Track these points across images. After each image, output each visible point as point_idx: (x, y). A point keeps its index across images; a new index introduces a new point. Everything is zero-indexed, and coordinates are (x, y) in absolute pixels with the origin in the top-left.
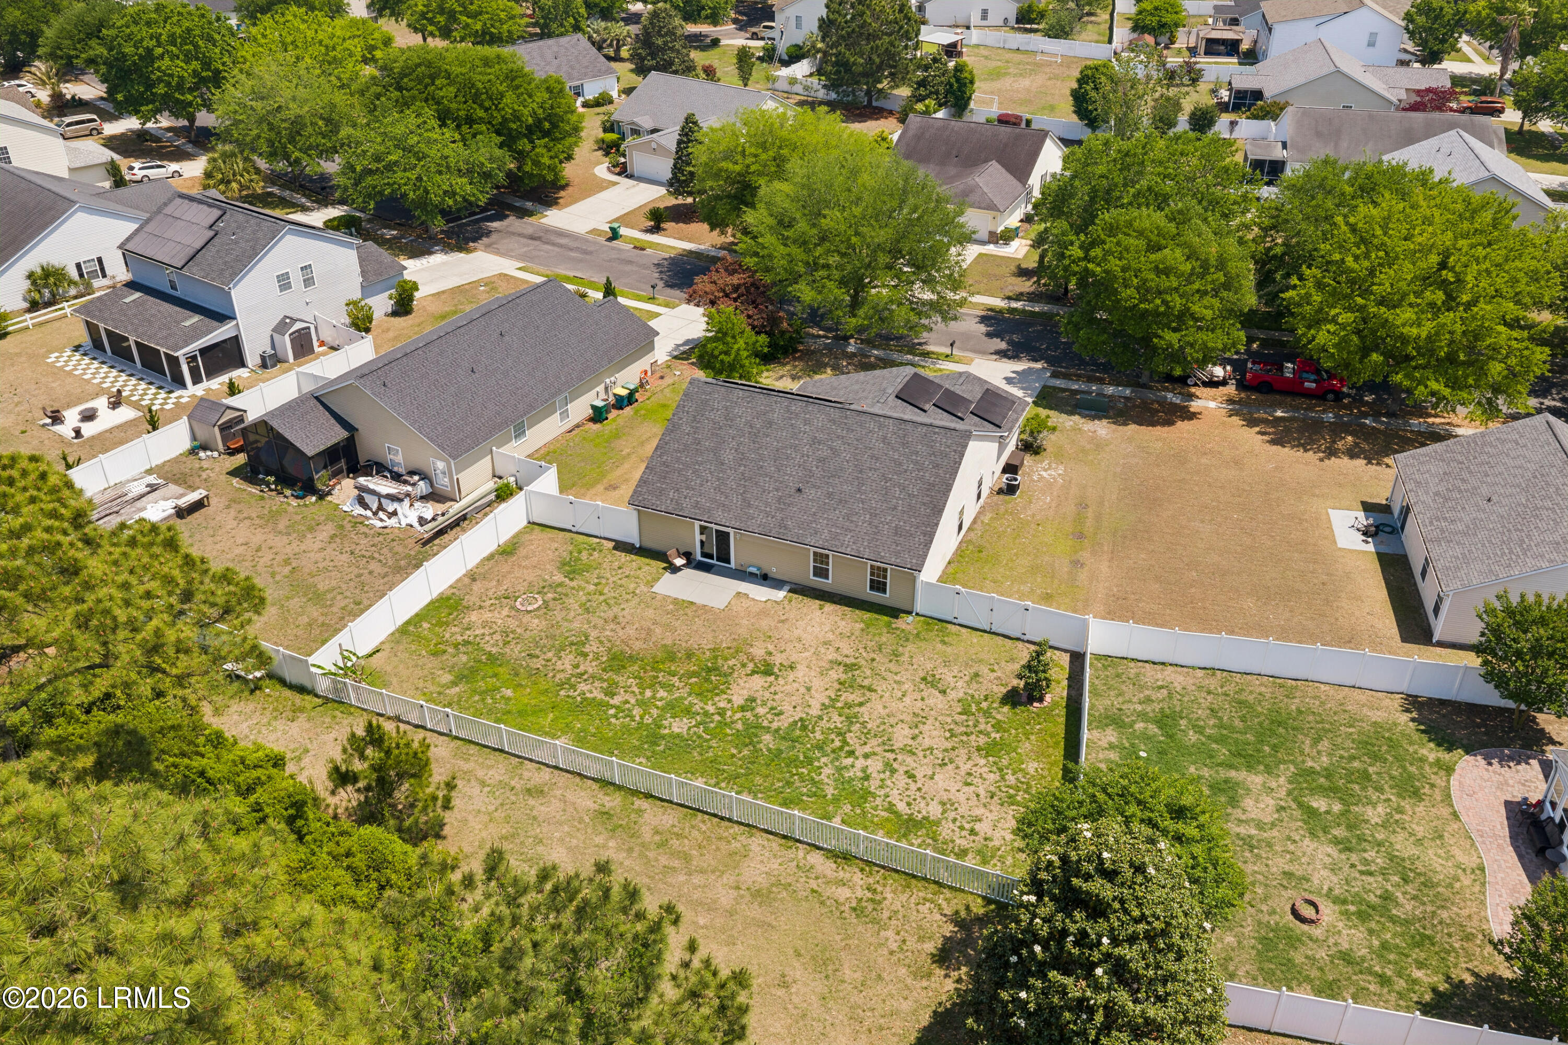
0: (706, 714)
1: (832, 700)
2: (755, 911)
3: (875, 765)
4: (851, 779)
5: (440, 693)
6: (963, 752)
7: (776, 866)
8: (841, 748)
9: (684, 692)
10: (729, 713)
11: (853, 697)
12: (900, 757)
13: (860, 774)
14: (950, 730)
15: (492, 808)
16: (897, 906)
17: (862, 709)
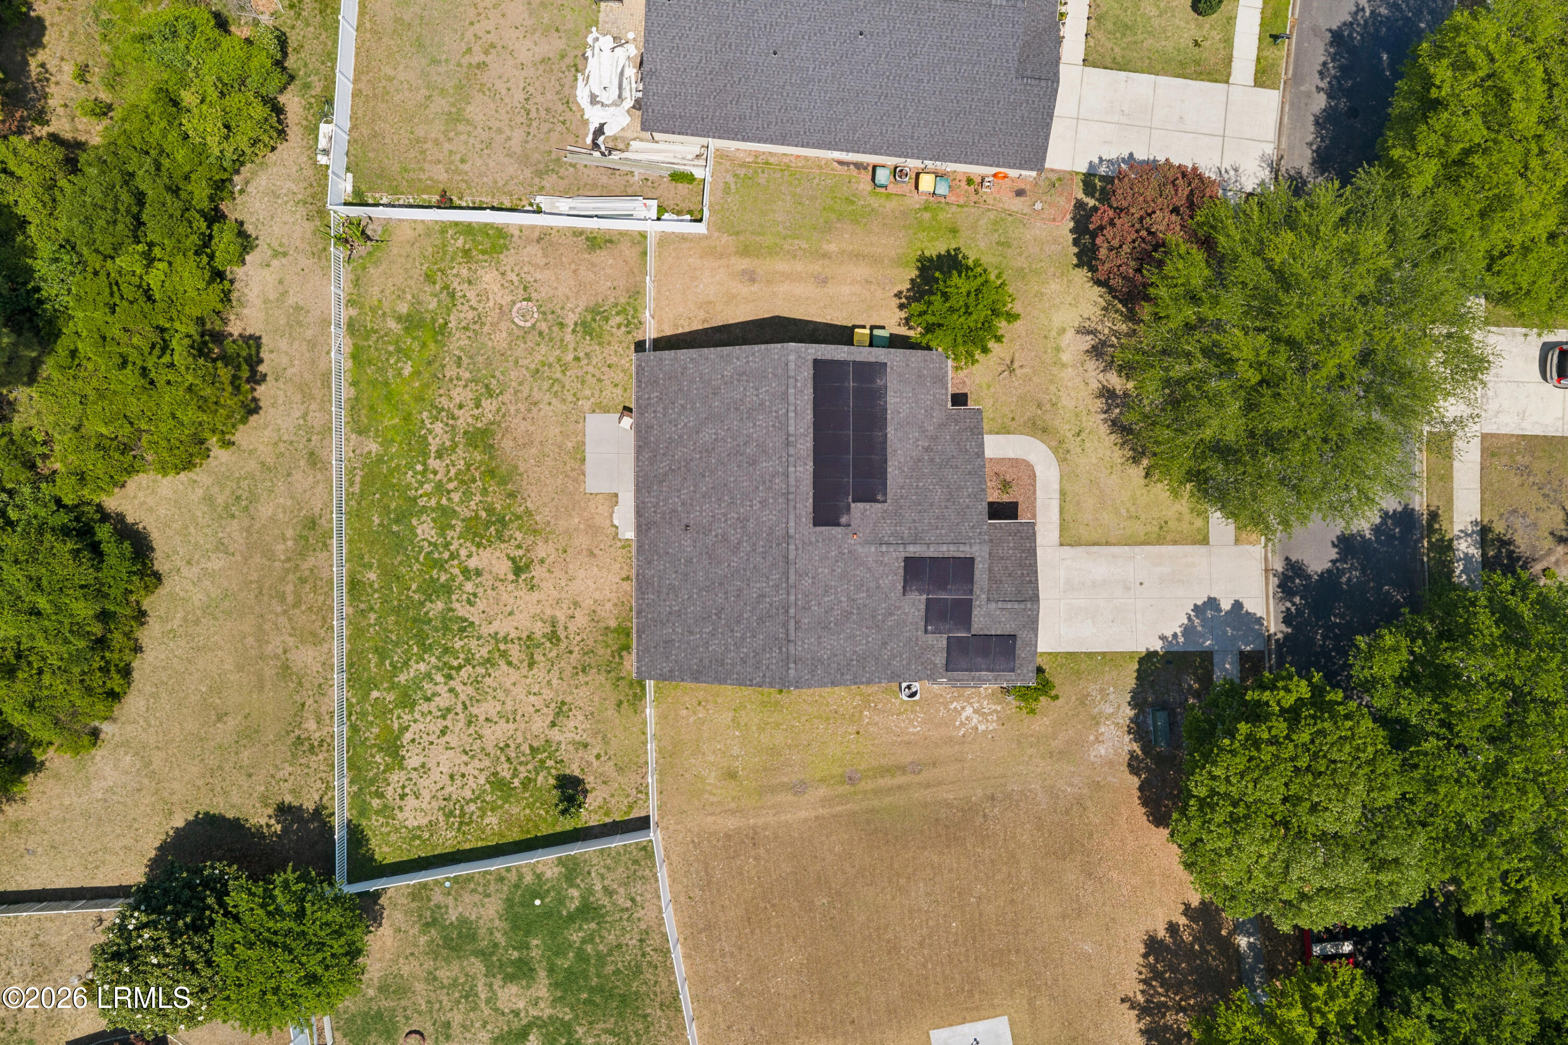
0: (447, 545)
1: (505, 638)
2: (269, 672)
3: (444, 700)
4: (421, 688)
5: (384, 314)
6: (487, 763)
7: (315, 669)
8: (451, 668)
9: (465, 513)
10: (456, 562)
11: (515, 652)
12: (461, 716)
13: (429, 693)
14: (508, 746)
15: (285, 438)
16: (314, 766)
17: (504, 667)
